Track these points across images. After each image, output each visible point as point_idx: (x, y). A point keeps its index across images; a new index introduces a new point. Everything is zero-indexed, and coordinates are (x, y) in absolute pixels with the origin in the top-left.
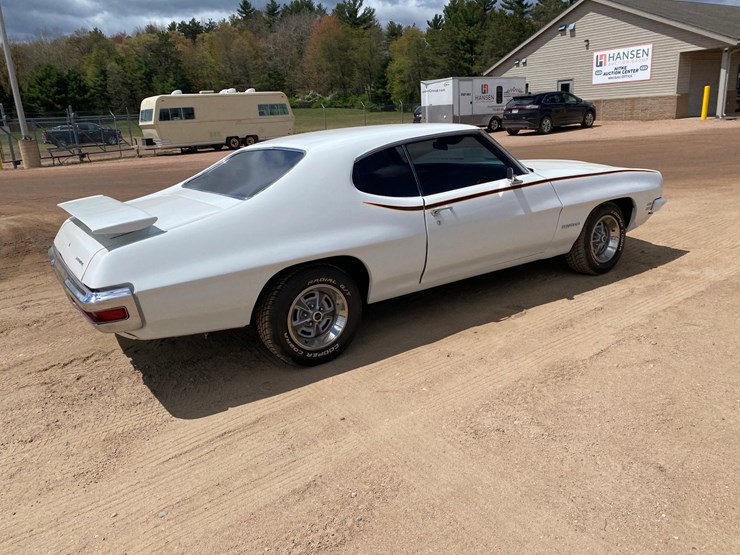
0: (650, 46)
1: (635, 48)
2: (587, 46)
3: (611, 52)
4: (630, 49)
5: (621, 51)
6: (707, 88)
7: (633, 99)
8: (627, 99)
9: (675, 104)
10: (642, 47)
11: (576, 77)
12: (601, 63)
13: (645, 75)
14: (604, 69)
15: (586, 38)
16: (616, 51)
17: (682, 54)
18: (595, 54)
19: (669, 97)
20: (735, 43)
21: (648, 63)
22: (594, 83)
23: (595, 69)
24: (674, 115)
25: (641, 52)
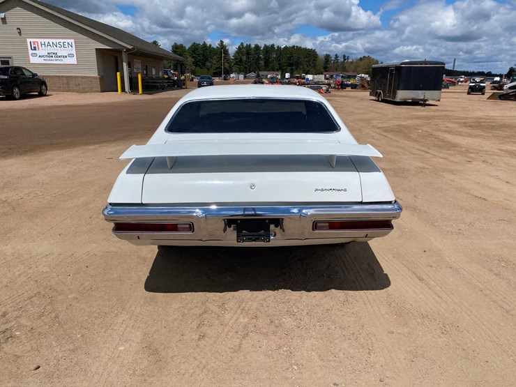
0: (73, 41)
1: (62, 41)
2: (20, 33)
3: (43, 41)
4: (58, 41)
5: (51, 41)
6: (118, 73)
7: (68, 77)
8: (63, 76)
9: (99, 82)
10: (67, 41)
11: (14, 56)
12: (35, 48)
13: (73, 61)
14: (39, 52)
15: (19, 27)
16: (46, 41)
17: (96, 49)
18: (29, 40)
19: (94, 78)
20: (130, 47)
21: (74, 52)
22: (31, 62)
23: (31, 52)
24: (99, 90)
25: (66, 44)
